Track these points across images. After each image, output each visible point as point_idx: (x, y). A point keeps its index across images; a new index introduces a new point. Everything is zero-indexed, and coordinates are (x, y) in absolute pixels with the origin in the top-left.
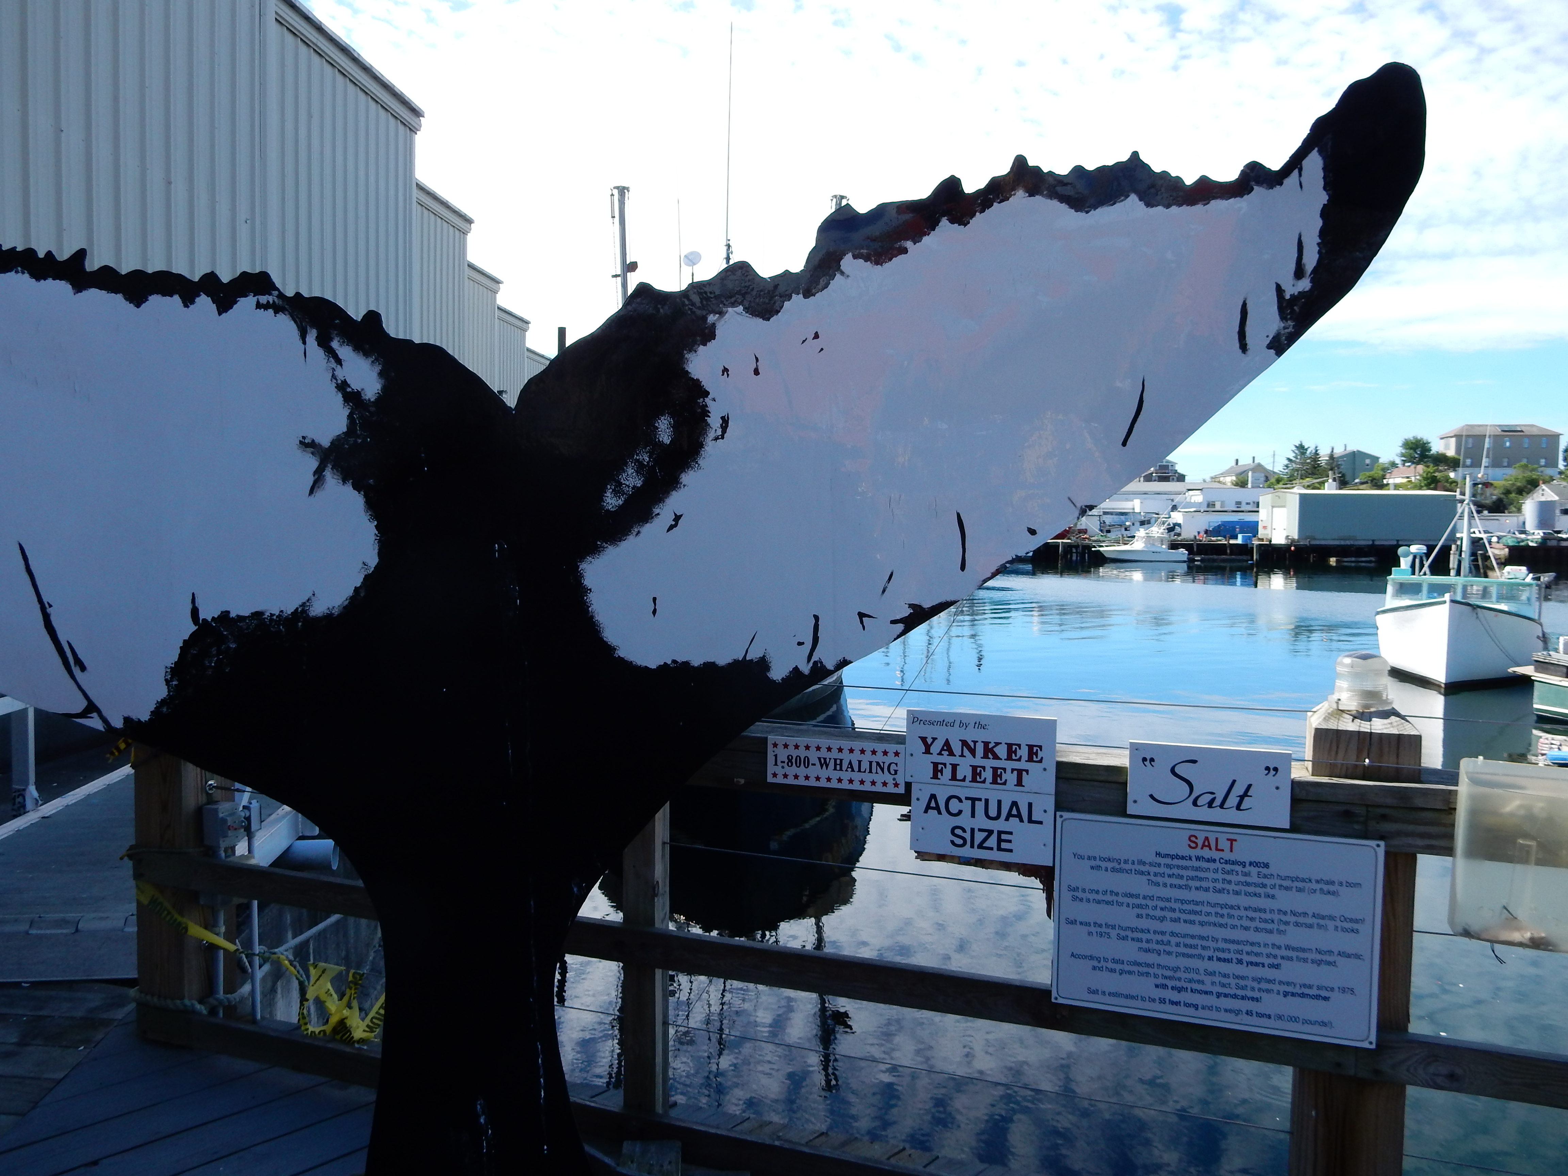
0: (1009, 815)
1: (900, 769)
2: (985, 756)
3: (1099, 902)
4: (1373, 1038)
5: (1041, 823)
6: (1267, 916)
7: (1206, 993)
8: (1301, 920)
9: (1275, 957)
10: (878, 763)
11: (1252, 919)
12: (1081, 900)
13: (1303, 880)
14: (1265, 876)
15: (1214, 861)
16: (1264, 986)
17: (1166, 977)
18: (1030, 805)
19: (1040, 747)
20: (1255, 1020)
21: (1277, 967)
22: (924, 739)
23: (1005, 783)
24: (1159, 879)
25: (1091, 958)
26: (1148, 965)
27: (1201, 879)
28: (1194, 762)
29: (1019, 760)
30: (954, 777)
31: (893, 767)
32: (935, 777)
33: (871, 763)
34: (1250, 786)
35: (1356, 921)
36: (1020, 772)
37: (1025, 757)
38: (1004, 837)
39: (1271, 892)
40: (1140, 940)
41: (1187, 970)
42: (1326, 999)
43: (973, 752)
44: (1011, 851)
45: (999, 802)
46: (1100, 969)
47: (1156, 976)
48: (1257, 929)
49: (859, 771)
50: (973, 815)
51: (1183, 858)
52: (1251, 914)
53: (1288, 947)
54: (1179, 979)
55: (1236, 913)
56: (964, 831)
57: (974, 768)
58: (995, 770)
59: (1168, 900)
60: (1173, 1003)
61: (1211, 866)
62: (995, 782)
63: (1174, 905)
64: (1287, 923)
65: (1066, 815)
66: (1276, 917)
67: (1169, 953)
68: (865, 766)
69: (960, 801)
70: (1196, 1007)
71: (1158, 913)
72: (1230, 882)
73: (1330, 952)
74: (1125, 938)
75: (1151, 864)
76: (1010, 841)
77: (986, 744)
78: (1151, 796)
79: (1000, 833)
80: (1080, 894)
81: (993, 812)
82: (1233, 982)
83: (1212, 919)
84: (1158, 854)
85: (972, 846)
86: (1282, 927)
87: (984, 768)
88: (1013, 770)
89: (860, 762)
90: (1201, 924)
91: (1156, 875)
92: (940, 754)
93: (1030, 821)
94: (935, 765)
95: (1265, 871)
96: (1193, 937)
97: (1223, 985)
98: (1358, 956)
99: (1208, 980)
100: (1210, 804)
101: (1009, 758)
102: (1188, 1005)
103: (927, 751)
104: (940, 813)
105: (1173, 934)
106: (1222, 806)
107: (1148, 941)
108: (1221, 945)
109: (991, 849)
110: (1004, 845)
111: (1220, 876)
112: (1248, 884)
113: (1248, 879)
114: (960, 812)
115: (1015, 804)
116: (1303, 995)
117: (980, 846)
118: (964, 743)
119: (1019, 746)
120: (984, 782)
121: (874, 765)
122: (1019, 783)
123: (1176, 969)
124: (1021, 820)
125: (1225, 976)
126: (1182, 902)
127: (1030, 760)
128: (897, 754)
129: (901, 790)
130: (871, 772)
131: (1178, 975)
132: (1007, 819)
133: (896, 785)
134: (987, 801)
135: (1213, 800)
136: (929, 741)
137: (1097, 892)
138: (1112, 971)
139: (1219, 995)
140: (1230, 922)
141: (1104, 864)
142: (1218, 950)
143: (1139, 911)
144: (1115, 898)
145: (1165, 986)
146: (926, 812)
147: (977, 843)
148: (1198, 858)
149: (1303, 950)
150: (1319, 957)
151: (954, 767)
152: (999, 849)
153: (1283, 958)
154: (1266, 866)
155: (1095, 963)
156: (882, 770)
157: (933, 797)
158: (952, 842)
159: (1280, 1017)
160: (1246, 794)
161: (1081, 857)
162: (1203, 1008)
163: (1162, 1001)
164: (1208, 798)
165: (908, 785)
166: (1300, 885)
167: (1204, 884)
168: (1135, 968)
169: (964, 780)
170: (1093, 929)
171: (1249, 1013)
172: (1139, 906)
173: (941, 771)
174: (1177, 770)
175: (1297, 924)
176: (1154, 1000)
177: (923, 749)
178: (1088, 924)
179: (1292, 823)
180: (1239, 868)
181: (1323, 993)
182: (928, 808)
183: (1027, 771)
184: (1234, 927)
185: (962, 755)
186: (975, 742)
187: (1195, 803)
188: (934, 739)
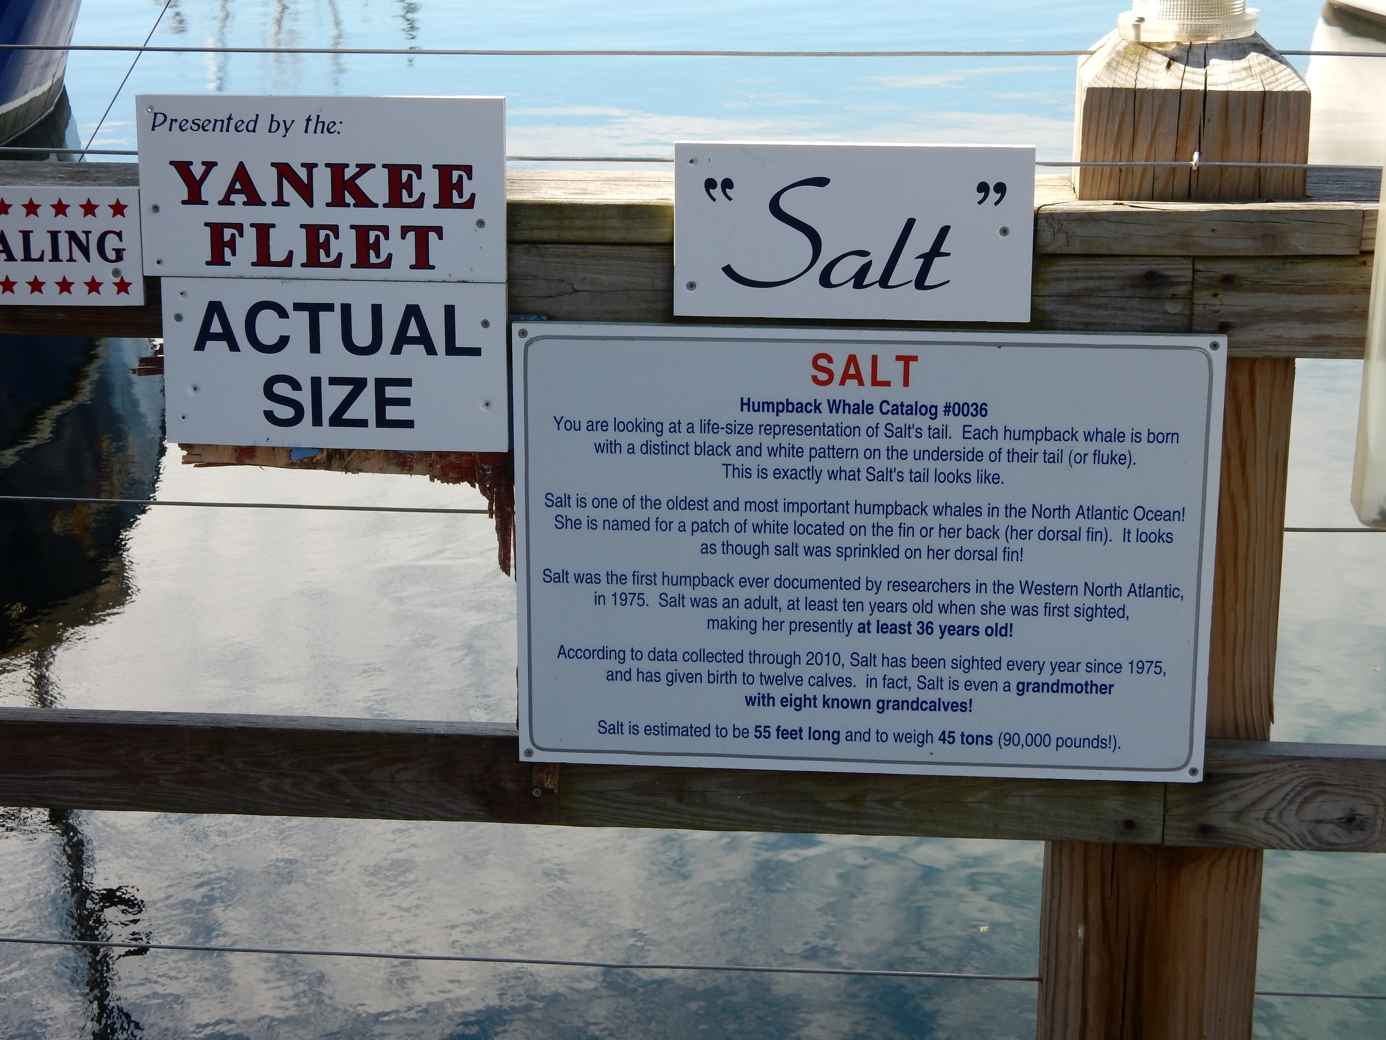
0: (402, 340)
1: (129, 243)
2: (337, 201)
4: (1198, 761)
5: (476, 352)
6: (984, 522)
7: (856, 704)
8: (1054, 524)
9: (1000, 610)
10: (73, 236)
11: (951, 533)
12: (576, 524)
13: (1059, 436)
14: (979, 435)
15: (869, 409)
16: (977, 675)
17: (769, 680)
18: (450, 311)
19: (468, 170)
20: (958, 751)
21: (1004, 631)
22: (183, 168)
23: (387, 264)
24: (749, 461)
25: (605, 653)
26: (730, 657)
27: (840, 453)
28: (821, 182)
29: (419, 203)
30: (263, 258)
31: (111, 243)
32: (217, 259)
33: (54, 235)
34: (944, 231)
35: (1169, 516)
36: (422, 234)
37: (433, 196)
38: (391, 392)
39: (992, 468)
40: (709, 603)
41: (815, 658)
42: (1105, 689)
43: (306, 192)
44: (409, 424)
45: (377, 311)
46: (626, 676)
47: (747, 679)
48: (962, 554)
49: (27, 257)
50: (315, 347)
51: (801, 408)
52: (949, 521)
53: (1027, 587)
54: (798, 680)
55: (916, 522)
56: (296, 386)
57: (312, 231)
58: (362, 231)
59: (771, 506)
60: (784, 734)
61: (863, 420)
62: (362, 262)
63: (782, 517)
64: (1024, 534)
65: (535, 329)
66: (1001, 523)
67: (775, 626)
68: (41, 244)
69: (283, 313)
70: (835, 737)
71: (750, 538)
72: (903, 455)
73: (1114, 589)
74: (677, 602)
75: (730, 429)
76: (405, 402)
77: (337, 170)
78: (728, 270)
79: (381, 384)
80: (573, 512)
81: (362, 337)
82: (912, 674)
83: (867, 540)
84: (746, 404)
85: (317, 421)
86: (1015, 544)
87: (335, 229)
88: (405, 231)
89: (26, 235)
91: (741, 451)
92: (226, 201)
93: (452, 350)
94: (216, 229)
95: (978, 423)
96: (825, 584)
97: (892, 684)
98: (1170, 592)
99: (859, 675)
100: (859, 280)
101: (395, 201)
102: (815, 735)
103: (195, 198)
104: (234, 347)
105: (781, 582)
106: (884, 282)
107: (728, 603)
108: (886, 596)
109: (363, 423)
110: (392, 413)
111: (881, 442)
112: (942, 455)
113: (944, 445)
114: (283, 342)
115: (413, 312)
116: (1057, 687)
117: (337, 420)
118: (284, 171)
119: (417, 169)
120: (337, 263)
121: (63, 240)
122: (422, 261)
124: (431, 350)
125: (897, 662)
126: (802, 508)
127: (445, 202)
128: (118, 209)
129: (136, 297)
130: (56, 257)
131: (794, 671)
132: (396, 350)
133: (123, 287)
134: (346, 310)
135: (865, 269)
136: (197, 171)
137: (612, 503)
138: (652, 677)
140: (905, 543)
141: (624, 438)
142: (880, 606)
143: (709, 538)
144: (652, 514)
146: (200, 346)
147: (328, 410)
148: (834, 406)
149: (1059, 590)
150: (1091, 601)
151: (263, 231)
152: (382, 422)
153: (1016, 610)
154: (982, 410)
155: (613, 665)
156: (85, 251)
157: (215, 308)
158: (269, 415)
159: (1010, 739)
160: (936, 251)
161: (573, 426)
162: (851, 737)
163: (762, 732)
165: (152, 285)
166: (1052, 447)
167: (848, 464)
168: (702, 667)
169: (288, 262)
170: (605, 589)
171: (947, 737)
172: (707, 527)
173: (232, 244)
174: (784, 204)
175: (1045, 534)
176: (744, 733)
177: (183, 192)
178: (592, 579)
179: (1034, 309)
180: (922, 421)
181: (1100, 678)
182: (204, 337)
183: (439, 231)
184: (913, 553)
185: (281, 202)
186: (310, 167)
187: (825, 280)
188: (209, 166)
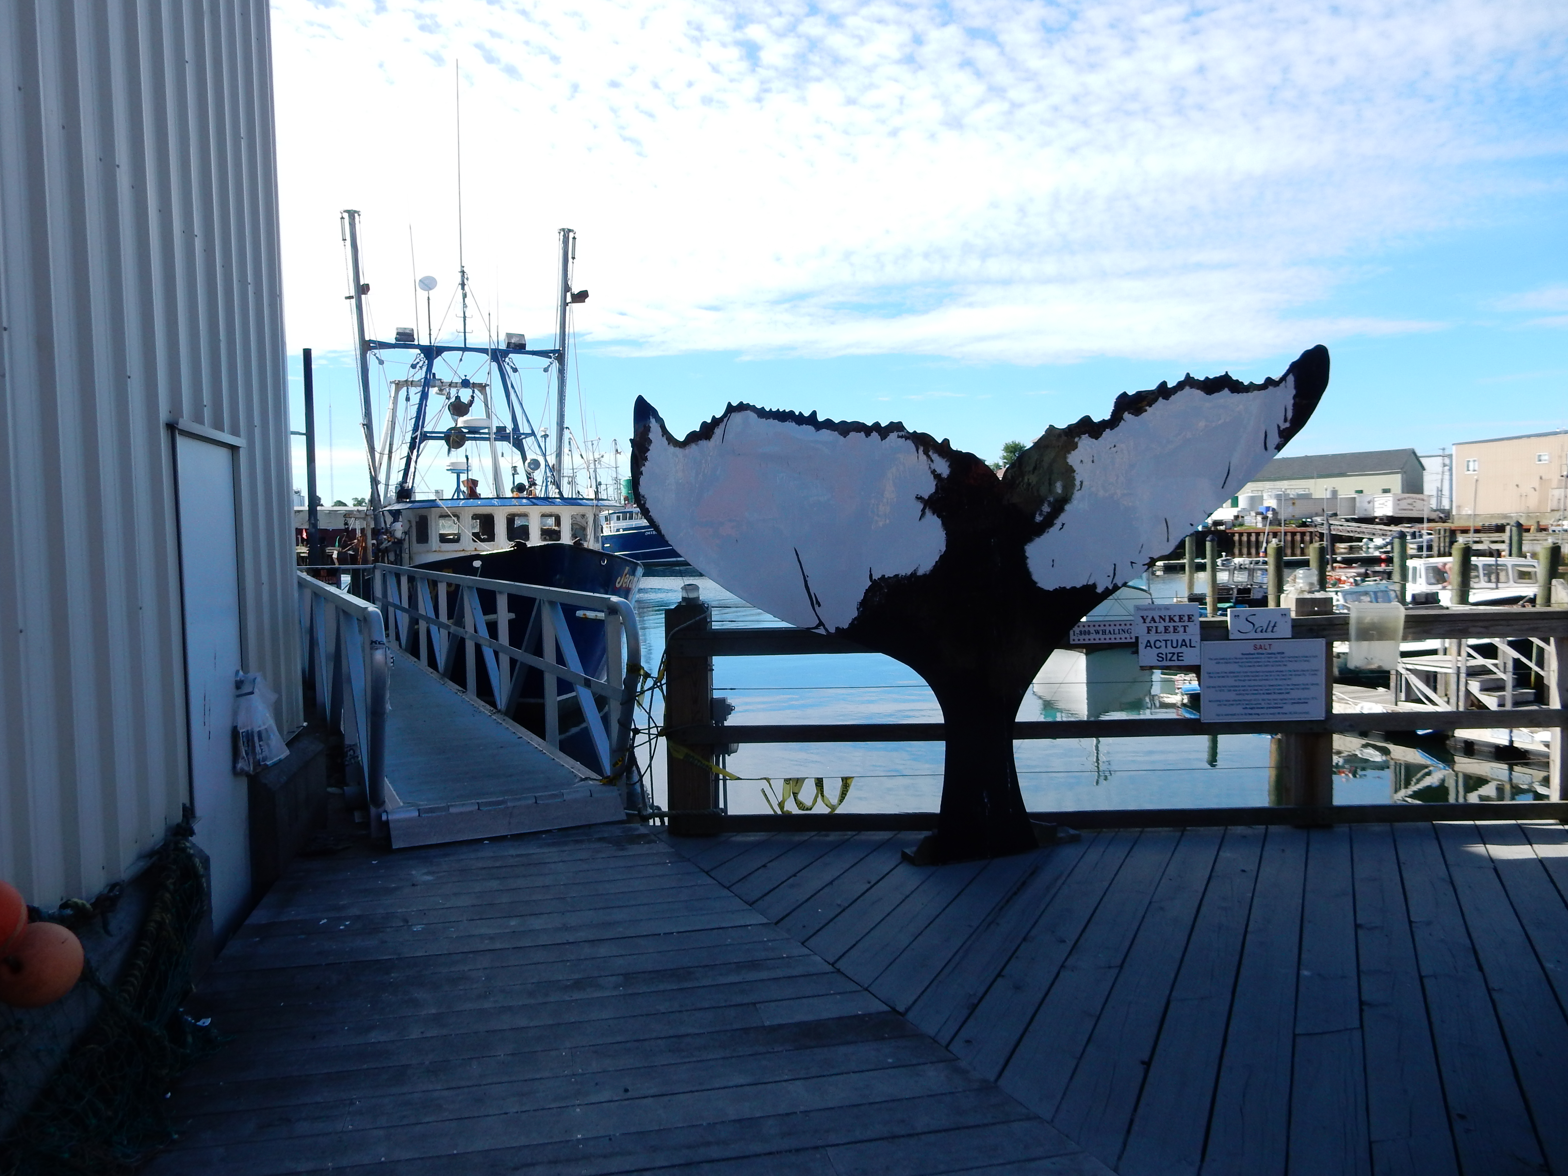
0: (1182, 645)
1: (1132, 631)
2: (1170, 622)
3: (1219, 677)
4: (1324, 716)
5: (1194, 647)
6: (1284, 673)
7: (1262, 708)
8: (1297, 673)
9: (1287, 689)
10: (1122, 630)
11: (1278, 675)
12: (1212, 677)
13: (1297, 657)
14: (1283, 658)
15: (1263, 654)
16: (1284, 701)
17: (1247, 704)
18: (1190, 640)
19: (1193, 615)
20: (1281, 716)
21: (1288, 693)
22: (1142, 617)
23: (1178, 632)
24: (1243, 664)
25: (1217, 701)
26: (1240, 701)
27: (1258, 662)
28: (1255, 615)
29: (1184, 622)
30: (1157, 632)
31: (1129, 631)
32: (1148, 633)
33: (1119, 630)
34: (1276, 622)
35: (1316, 670)
36: (1185, 627)
37: (1187, 620)
38: (1180, 655)
39: (1285, 663)
40: (1236, 691)
41: (1255, 700)
42: (1307, 703)
43: (1164, 620)
44: (1183, 660)
45: (1177, 640)
46: (1220, 705)
47: (1243, 704)
48: (1281, 679)
49: (1114, 634)
50: (1166, 647)
51: (1252, 654)
52: (1278, 673)
53: (1293, 685)
54: (1252, 704)
55: (1273, 674)
56: (1163, 654)
57: (1165, 627)
58: (1174, 627)
59: (1246, 672)
60: (1250, 714)
61: (1263, 656)
62: (1174, 632)
63: (1249, 674)
64: (1291, 675)
65: (1205, 642)
66: (1287, 673)
67: (1248, 694)
68: (1117, 631)
69: (1160, 642)
70: (1258, 714)
71: (1242, 679)
72: (1269, 662)
73: (1307, 684)
74: (1230, 691)
75: (1239, 659)
76: (1182, 656)
77: (1170, 616)
78: (1239, 631)
79: (1178, 653)
80: (1211, 675)
81: (1175, 645)
82: (1272, 702)
83: (1264, 678)
84: (1243, 654)
85: (1166, 660)
86: (1290, 677)
87: (1169, 627)
88: (1182, 626)
89: (1114, 630)
90: (1260, 680)
91: (1242, 663)
92: (1150, 623)
93: (1191, 647)
94: (1148, 627)
95: (1283, 655)
96: (1256, 686)
97: (1269, 704)
98: (1317, 684)
99: (1263, 702)
100: (1261, 631)
101: (1180, 621)
102: (1255, 714)
103: (1145, 622)
104: (1152, 648)
105: (1249, 686)
106: (1266, 631)
107: (1239, 690)
108: (1267, 688)
109: (1174, 660)
110: (1180, 658)
111: (1267, 660)
112: (1277, 661)
113: (1277, 660)
114: (1161, 646)
115: (1184, 640)
116: (1298, 703)
117: (1170, 660)
118: (1160, 617)
119: (1184, 615)
120: (1169, 633)
122: (1185, 631)
123: (1251, 700)
124: (1187, 647)
125: (1270, 700)
126: (1252, 672)
127: (1189, 621)
128: (1131, 625)
129: (1133, 640)
130: (1119, 633)
131: (1251, 702)
132: (1181, 647)
133: (1131, 638)
134: (1172, 641)
135: (1262, 630)
136: (1145, 617)
137: (1218, 673)
138: (1225, 705)
139: (1267, 708)
140: (1271, 678)
141: (1221, 661)
142: (1266, 690)
143: (1236, 679)
144: (1225, 674)
145: (1246, 708)
146: (1146, 648)
147: (1168, 658)
148: (1258, 654)
149: (1298, 685)
150: (1303, 687)
151: (1156, 627)
152: (1178, 660)
153: (1291, 689)
154: (1283, 653)
155: (1219, 703)
156: (1125, 632)
157: (1149, 641)
158: (1158, 660)
159: (1290, 713)
160: (1274, 626)
161: (1211, 659)
162: (1262, 714)
163: (1246, 714)
164: (1260, 629)
165: (1137, 638)
166: (1296, 659)
167: (1260, 664)
168: (1234, 702)
169: (1161, 633)
170: (1217, 689)
171: (1279, 713)
172: (1235, 677)
173: (1151, 630)
174: (1248, 619)
175: (1296, 675)
176: (1242, 715)
177: (1142, 621)
178: (1214, 687)
179: (1292, 636)
180: (1273, 656)
181: (1306, 701)
182: (1146, 646)
183: (1187, 626)
184: (1272, 680)
185: (1160, 622)
186: (1165, 616)
187: (1256, 632)
188: (1147, 616)
